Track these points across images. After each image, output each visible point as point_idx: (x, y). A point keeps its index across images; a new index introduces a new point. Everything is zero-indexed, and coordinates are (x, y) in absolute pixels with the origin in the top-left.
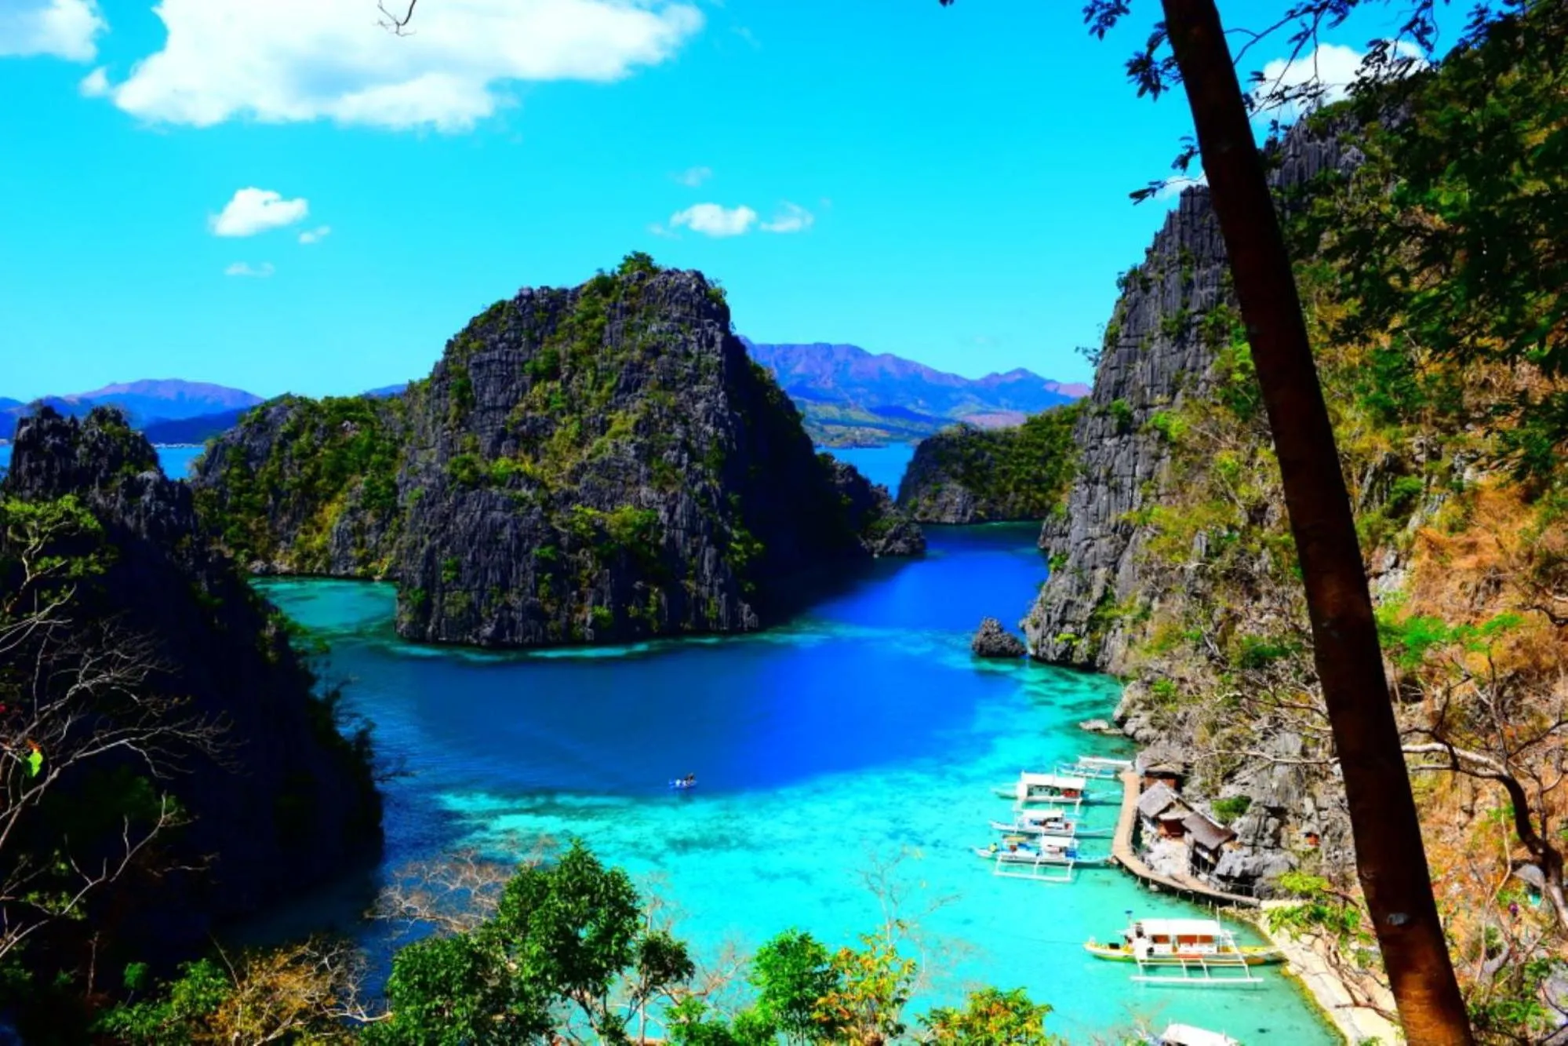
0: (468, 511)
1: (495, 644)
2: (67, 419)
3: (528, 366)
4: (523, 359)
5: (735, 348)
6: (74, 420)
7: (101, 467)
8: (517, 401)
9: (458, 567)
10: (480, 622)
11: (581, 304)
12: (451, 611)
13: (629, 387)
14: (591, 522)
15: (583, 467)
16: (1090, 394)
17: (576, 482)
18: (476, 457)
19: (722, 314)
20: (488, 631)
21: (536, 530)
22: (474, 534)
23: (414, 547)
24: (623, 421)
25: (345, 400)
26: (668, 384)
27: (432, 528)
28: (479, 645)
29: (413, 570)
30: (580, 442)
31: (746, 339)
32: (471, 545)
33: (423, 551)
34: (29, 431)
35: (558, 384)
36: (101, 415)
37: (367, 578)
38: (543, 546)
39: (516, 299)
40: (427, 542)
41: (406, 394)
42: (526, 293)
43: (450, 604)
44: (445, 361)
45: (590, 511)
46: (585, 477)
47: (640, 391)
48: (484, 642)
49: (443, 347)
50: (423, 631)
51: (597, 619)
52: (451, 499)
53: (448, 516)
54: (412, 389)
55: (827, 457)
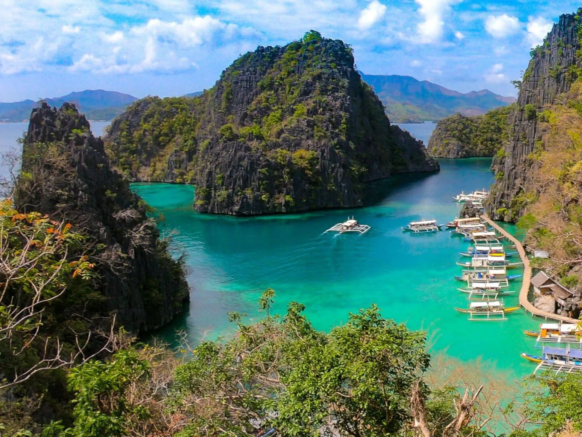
0: (228, 151)
1: (239, 214)
2: (52, 109)
3: (259, 84)
4: (257, 79)
5: (355, 76)
6: (55, 109)
7: (66, 130)
8: (252, 100)
9: (223, 178)
10: (233, 204)
11: (285, 55)
12: (219, 199)
13: (305, 93)
14: (284, 157)
15: (281, 132)
16: (516, 102)
17: (279, 138)
18: (232, 126)
19: (351, 60)
20: (236, 208)
21: (260, 161)
22: (230, 162)
23: (204, 168)
24: (302, 108)
25: (174, 98)
26: (324, 92)
27: (211, 160)
28: (232, 215)
29: (203, 179)
30: (281, 119)
31: (361, 72)
32: (229, 168)
33: (207, 170)
34: (37, 114)
35: (273, 92)
36: (67, 106)
37: (182, 183)
38: (262, 168)
39: (256, 51)
40: (209, 166)
41: (202, 96)
42: (260, 49)
43: (219, 196)
44: (221, 81)
45: (284, 151)
46: (283, 135)
47: (311, 95)
48: (234, 214)
49: (221, 74)
50: (207, 209)
51: (287, 203)
52: (221, 145)
53: (219, 154)
54: (205, 94)
55: (397, 128)
